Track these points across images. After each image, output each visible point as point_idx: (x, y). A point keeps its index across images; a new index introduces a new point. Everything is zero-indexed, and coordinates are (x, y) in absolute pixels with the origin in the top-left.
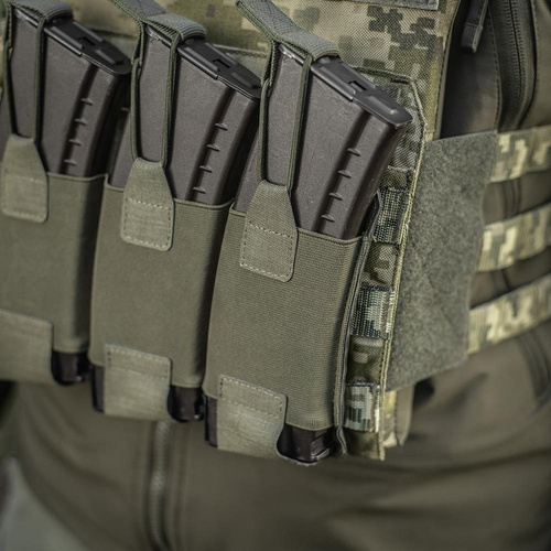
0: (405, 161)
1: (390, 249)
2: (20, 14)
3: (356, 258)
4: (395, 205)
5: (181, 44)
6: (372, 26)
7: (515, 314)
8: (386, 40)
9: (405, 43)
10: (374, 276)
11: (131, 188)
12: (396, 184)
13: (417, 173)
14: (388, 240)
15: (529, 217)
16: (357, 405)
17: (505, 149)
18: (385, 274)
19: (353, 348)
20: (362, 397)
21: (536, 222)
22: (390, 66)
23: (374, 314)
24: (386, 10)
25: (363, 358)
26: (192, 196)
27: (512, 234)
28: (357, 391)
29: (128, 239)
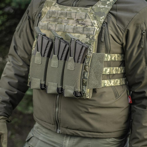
0: (90, 55)
1: (88, 66)
2: (39, 34)
3: (83, 67)
4: (88, 60)
5: (60, 39)
6: (87, 37)
7: (110, 83)
8: (88, 39)
9: (91, 39)
10: (86, 70)
11: (53, 59)
12: (89, 57)
13: (92, 56)
14: (88, 65)
15: (112, 68)
16: (83, 89)
17: (107, 56)
18: (87, 70)
19: (83, 81)
20: (84, 88)
21: (113, 69)
22: (89, 43)
23: (85, 75)
24: (88, 35)
25: (84, 82)
26: (61, 59)
27: (109, 70)
28: (84, 87)
29: (52, 66)
